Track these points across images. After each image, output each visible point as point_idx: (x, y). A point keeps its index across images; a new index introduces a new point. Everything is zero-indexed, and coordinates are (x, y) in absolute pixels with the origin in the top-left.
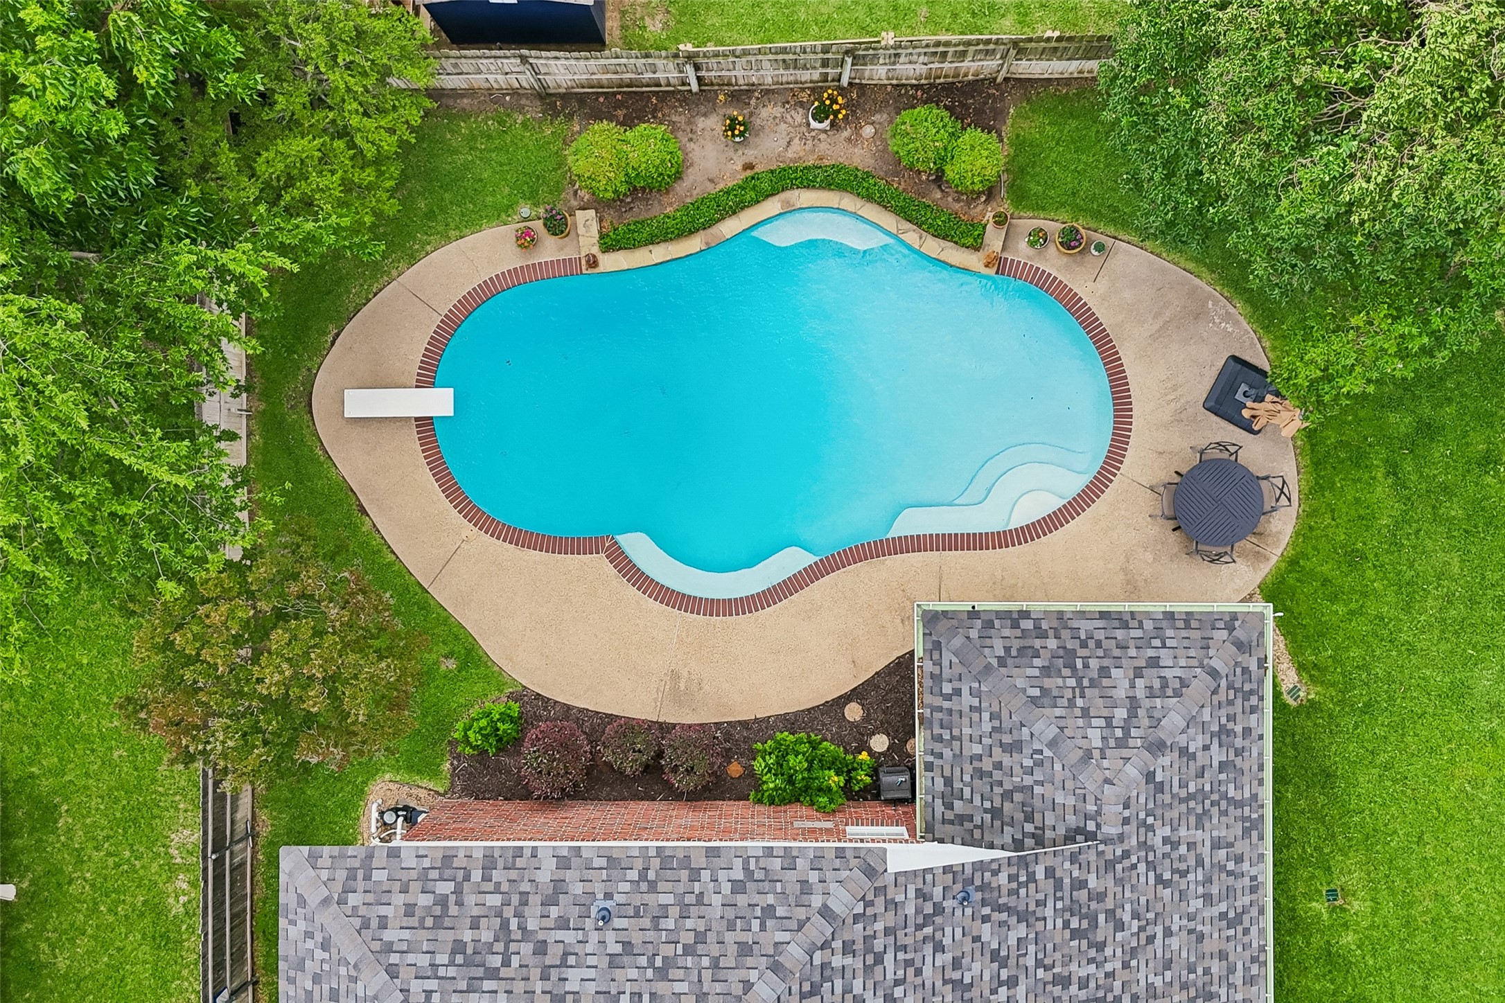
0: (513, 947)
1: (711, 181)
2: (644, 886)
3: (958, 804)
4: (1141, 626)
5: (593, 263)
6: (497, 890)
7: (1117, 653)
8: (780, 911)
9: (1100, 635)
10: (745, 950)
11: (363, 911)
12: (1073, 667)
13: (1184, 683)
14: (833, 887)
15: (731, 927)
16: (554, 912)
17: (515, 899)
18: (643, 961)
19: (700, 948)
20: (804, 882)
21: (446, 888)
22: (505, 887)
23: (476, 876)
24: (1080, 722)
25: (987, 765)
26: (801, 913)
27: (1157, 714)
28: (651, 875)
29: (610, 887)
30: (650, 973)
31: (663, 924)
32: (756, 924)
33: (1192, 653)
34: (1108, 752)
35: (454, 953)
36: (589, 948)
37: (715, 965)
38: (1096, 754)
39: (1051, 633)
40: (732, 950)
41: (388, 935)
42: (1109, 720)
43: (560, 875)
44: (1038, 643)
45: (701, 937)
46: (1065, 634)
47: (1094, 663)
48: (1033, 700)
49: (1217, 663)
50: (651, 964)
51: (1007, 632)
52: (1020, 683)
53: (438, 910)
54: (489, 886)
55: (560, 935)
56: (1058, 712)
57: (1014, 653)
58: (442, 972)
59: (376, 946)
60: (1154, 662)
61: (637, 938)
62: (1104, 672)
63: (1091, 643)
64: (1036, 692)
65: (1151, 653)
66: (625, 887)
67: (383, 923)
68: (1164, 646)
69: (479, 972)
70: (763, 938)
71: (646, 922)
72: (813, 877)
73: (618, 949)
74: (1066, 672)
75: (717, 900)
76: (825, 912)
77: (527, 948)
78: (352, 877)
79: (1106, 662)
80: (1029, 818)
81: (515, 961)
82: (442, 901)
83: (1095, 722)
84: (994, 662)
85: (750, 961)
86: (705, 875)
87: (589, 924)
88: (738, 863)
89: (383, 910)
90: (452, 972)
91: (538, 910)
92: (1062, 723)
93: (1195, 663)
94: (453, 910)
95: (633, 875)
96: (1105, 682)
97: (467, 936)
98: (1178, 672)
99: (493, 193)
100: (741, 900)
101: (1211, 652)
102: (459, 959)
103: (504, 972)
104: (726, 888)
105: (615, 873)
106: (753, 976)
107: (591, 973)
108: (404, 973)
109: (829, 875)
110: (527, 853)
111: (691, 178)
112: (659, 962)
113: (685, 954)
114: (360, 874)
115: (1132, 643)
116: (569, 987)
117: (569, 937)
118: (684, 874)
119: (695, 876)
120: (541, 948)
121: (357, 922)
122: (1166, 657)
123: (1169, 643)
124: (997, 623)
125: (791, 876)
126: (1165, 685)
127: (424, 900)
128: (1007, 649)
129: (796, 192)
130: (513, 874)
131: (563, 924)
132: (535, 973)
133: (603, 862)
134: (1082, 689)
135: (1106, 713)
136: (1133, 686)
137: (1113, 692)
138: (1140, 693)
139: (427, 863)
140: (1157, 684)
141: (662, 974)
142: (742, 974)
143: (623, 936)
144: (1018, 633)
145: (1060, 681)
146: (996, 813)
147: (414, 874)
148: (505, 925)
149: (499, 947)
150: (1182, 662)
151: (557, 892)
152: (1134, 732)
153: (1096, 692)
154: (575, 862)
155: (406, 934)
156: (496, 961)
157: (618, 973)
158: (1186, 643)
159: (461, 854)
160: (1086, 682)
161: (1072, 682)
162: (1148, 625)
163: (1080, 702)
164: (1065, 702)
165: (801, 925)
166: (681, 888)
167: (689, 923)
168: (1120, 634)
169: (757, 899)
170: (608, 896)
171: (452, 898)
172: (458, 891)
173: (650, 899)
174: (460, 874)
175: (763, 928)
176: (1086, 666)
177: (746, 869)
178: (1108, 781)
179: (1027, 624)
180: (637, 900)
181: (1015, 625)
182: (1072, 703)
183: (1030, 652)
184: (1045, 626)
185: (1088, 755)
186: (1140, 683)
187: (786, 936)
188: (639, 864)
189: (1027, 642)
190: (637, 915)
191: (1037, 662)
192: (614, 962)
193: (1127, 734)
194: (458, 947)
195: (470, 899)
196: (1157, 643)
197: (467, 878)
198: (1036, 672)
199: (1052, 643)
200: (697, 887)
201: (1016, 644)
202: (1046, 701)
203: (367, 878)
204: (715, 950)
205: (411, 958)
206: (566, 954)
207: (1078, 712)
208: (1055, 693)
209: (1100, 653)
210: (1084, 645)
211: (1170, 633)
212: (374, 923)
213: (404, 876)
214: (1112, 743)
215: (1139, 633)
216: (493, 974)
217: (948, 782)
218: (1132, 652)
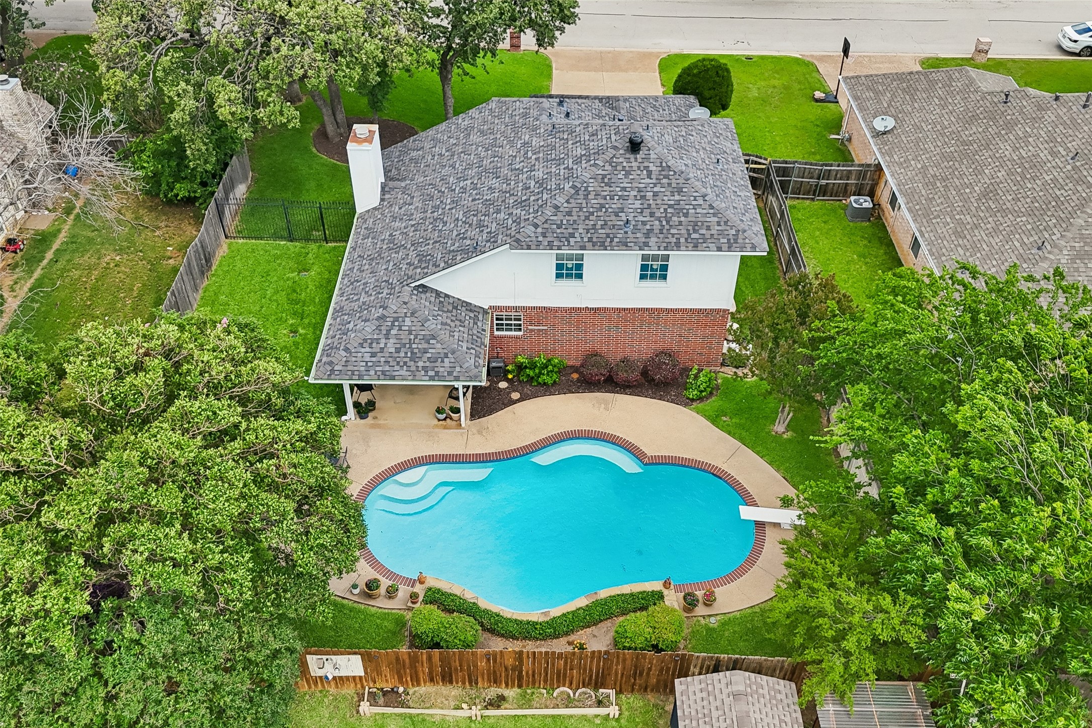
0: (664, 215)
1: (595, 636)
2: (611, 236)
3: (472, 315)
4: (376, 372)
5: (667, 584)
6: (673, 235)
7: (390, 359)
8: (555, 226)
9: (397, 368)
10: (569, 214)
11: (728, 228)
12: (412, 353)
13: (361, 345)
14: (533, 235)
15: (575, 221)
16: (648, 227)
17: (665, 231)
18: (610, 210)
19: (587, 214)
20: (545, 237)
21: (694, 236)
22: (670, 236)
23: (682, 240)
24: (413, 328)
25: (458, 323)
26: (546, 226)
27: (377, 332)
28: (609, 240)
29: (626, 235)
30: (607, 206)
31: (603, 223)
32: (565, 222)
33: (354, 359)
34: (403, 315)
35: (688, 213)
36: (632, 215)
37: (581, 209)
38: (409, 315)
39: (420, 369)
40: (574, 213)
41: (716, 219)
42: (400, 330)
43: (647, 240)
44: (428, 364)
45: (587, 218)
46: (413, 368)
47: (402, 354)
48: (434, 338)
49: (344, 354)
50: (607, 209)
51: (442, 369)
52: (439, 346)
53: (696, 228)
54: (676, 236)
55: (645, 219)
56: (423, 333)
57: (440, 360)
58: (691, 207)
59: (720, 215)
60: (373, 355)
61: (613, 218)
62: (398, 350)
63: (402, 364)
64: (431, 341)
65: (374, 359)
66: (618, 236)
67: (719, 224)
68: (367, 362)
69: (676, 207)
70: (562, 218)
71: (609, 223)
72: (540, 239)
73: (620, 214)
74: (416, 351)
75: (581, 231)
76: (536, 226)
77: (658, 214)
78: (736, 241)
79: (396, 355)
80: (440, 302)
81: (662, 210)
82: (695, 231)
83: (407, 328)
84: (450, 355)
85: (567, 210)
86: (586, 239)
87: (633, 223)
88: (572, 243)
89: (719, 228)
90: (687, 207)
91: (654, 227)
92: (422, 328)
93: (354, 355)
94: (690, 228)
95: (616, 240)
96: (398, 346)
97: (683, 219)
98: (363, 350)
99: (735, 632)
100: (571, 231)
101: (345, 359)
102: (685, 211)
103: (666, 207)
104: (577, 235)
105: (624, 240)
106: (565, 205)
107: (630, 206)
108: (707, 207)
109: (534, 239)
110: (662, 248)
111: (608, 638)
112: (604, 210)
113: (593, 212)
114: (732, 241)
115: (382, 364)
116: (640, 202)
117: (641, 218)
118: (595, 240)
119: (590, 240)
120: (652, 215)
121: (729, 224)
122: (367, 357)
123: (364, 364)
124: (446, 374)
125: (549, 239)
126: (371, 344)
127: (703, 231)
128: (443, 361)
129: (540, 620)
130: (667, 240)
131: (644, 223)
132: (653, 206)
133: (629, 244)
134: (410, 343)
135: (401, 332)
136: (386, 344)
137: (395, 341)
138: (383, 341)
139: (705, 245)
140: (374, 345)
141: (602, 206)
142: (570, 206)
143: (619, 218)
144: (436, 369)
145: (420, 346)
146: (456, 308)
147: (709, 241)
148: (668, 222)
149: (669, 215)
150: (360, 354)
151: (648, 234)
152: (390, 324)
153: (404, 341)
154: (641, 245)
155: (708, 220)
156: (669, 210)
157: (620, 206)
158: (356, 364)
159: (690, 248)
160: (408, 346)
161: (414, 346)
162: (372, 373)
163: (412, 337)
164: (419, 337)
165: (546, 222)
166: (596, 235)
167: (592, 223)
168: (387, 368)
169: (564, 231)
170: (626, 233)
171: (691, 232)
172: (689, 234)
173: (608, 231)
174: (689, 240)
175: (562, 221)
176: (406, 353)
177: (569, 242)
178: (405, 303)
179: (431, 373)
180: (614, 231)
181: (437, 373)
182: (416, 337)
183: (432, 360)
184: (423, 373)
185: (413, 314)
186: (382, 345)
187: (552, 218)
188: (614, 244)
189: (433, 364)
190: (614, 226)
191: (429, 355)
192: (622, 210)
193: (393, 322)
194: (686, 215)
195: (684, 232)
196: (370, 364)
197: (686, 239)
198: (430, 351)
199: (420, 364)
200: (589, 235)
201: (438, 364)
202: (428, 337)
203: (729, 240)
204: (581, 214)
205: (705, 211)
206: (642, 212)
207: (414, 333)
208: (423, 341)
209: (398, 359)
210: (405, 363)
211: (362, 369)
212: (722, 223)
213: (713, 240)
214: (400, 319)
215: (378, 369)
216: (670, 206)
217: (476, 324)
218: (383, 360)
